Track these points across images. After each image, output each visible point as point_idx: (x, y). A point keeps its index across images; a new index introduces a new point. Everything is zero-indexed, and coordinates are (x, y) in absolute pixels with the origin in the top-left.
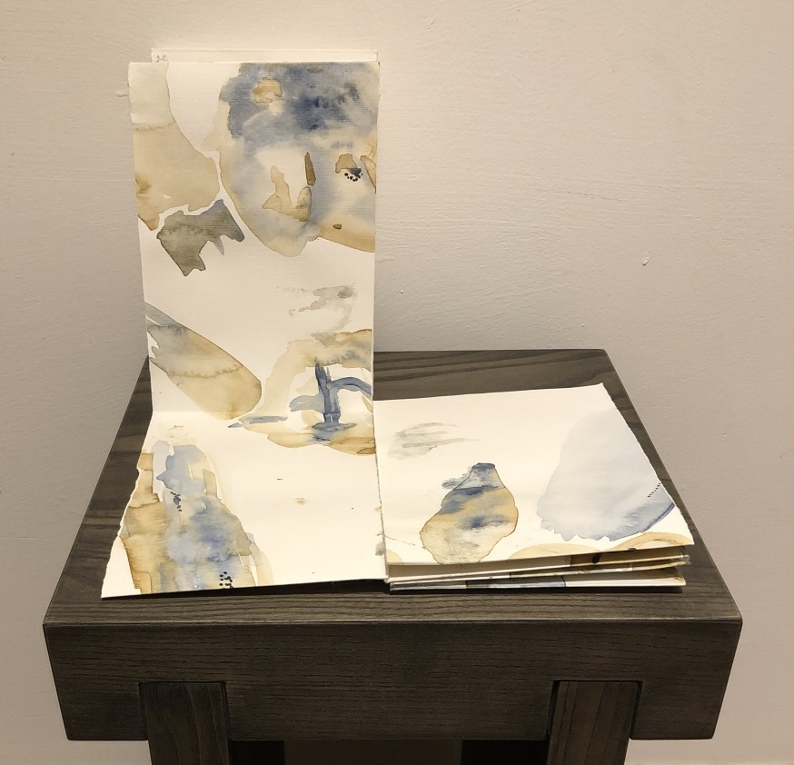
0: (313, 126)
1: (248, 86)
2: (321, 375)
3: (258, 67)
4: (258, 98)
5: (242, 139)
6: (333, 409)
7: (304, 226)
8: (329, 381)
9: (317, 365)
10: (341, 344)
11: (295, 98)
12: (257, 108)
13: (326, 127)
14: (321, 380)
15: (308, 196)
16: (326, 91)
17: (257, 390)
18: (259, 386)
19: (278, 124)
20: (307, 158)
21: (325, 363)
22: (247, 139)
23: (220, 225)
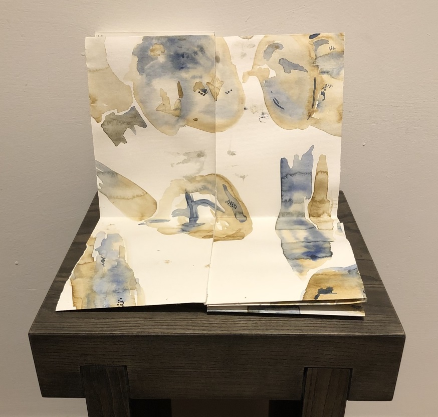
0: (181, 67)
1: (147, 48)
2: (188, 198)
3: (152, 38)
4: (152, 54)
5: (144, 75)
6: (195, 216)
7: (178, 120)
8: (192, 201)
9: (186, 193)
10: (199, 182)
11: (172, 53)
12: (152, 59)
13: (188, 68)
14: (188, 201)
15: (180, 104)
16: (188, 50)
17: (154, 206)
18: (155, 203)
19: (163, 67)
20: (179, 84)
21: (191, 191)
22: (147, 75)
23: (134, 120)
